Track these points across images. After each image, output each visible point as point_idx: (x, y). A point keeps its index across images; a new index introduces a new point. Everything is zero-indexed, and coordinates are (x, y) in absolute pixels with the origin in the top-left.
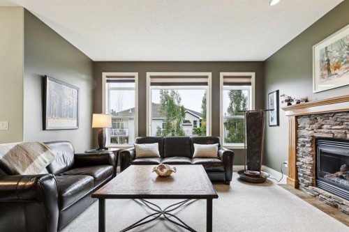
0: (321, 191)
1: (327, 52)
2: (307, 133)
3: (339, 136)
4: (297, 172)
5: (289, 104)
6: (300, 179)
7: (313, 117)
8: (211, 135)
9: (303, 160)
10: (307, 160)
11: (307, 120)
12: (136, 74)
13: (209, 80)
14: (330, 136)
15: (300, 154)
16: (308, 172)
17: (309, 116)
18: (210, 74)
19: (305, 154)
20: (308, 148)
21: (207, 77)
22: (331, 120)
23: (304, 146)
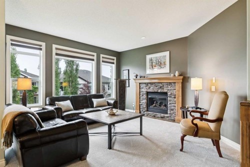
0: (150, 112)
1: (152, 60)
2: (144, 90)
3: (156, 91)
4: (140, 107)
5: (136, 78)
6: (141, 110)
7: (147, 84)
8: (96, 93)
9: (143, 102)
10: (144, 102)
11: (144, 85)
12: (44, 44)
13: (95, 58)
14: (153, 91)
15: (141, 99)
16: (145, 106)
17: (145, 83)
18: (95, 54)
19: (143, 99)
20: (145, 96)
21: (94, 56)
22: (153, 85)
23: (143, 96)
